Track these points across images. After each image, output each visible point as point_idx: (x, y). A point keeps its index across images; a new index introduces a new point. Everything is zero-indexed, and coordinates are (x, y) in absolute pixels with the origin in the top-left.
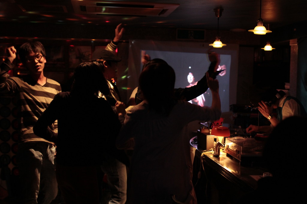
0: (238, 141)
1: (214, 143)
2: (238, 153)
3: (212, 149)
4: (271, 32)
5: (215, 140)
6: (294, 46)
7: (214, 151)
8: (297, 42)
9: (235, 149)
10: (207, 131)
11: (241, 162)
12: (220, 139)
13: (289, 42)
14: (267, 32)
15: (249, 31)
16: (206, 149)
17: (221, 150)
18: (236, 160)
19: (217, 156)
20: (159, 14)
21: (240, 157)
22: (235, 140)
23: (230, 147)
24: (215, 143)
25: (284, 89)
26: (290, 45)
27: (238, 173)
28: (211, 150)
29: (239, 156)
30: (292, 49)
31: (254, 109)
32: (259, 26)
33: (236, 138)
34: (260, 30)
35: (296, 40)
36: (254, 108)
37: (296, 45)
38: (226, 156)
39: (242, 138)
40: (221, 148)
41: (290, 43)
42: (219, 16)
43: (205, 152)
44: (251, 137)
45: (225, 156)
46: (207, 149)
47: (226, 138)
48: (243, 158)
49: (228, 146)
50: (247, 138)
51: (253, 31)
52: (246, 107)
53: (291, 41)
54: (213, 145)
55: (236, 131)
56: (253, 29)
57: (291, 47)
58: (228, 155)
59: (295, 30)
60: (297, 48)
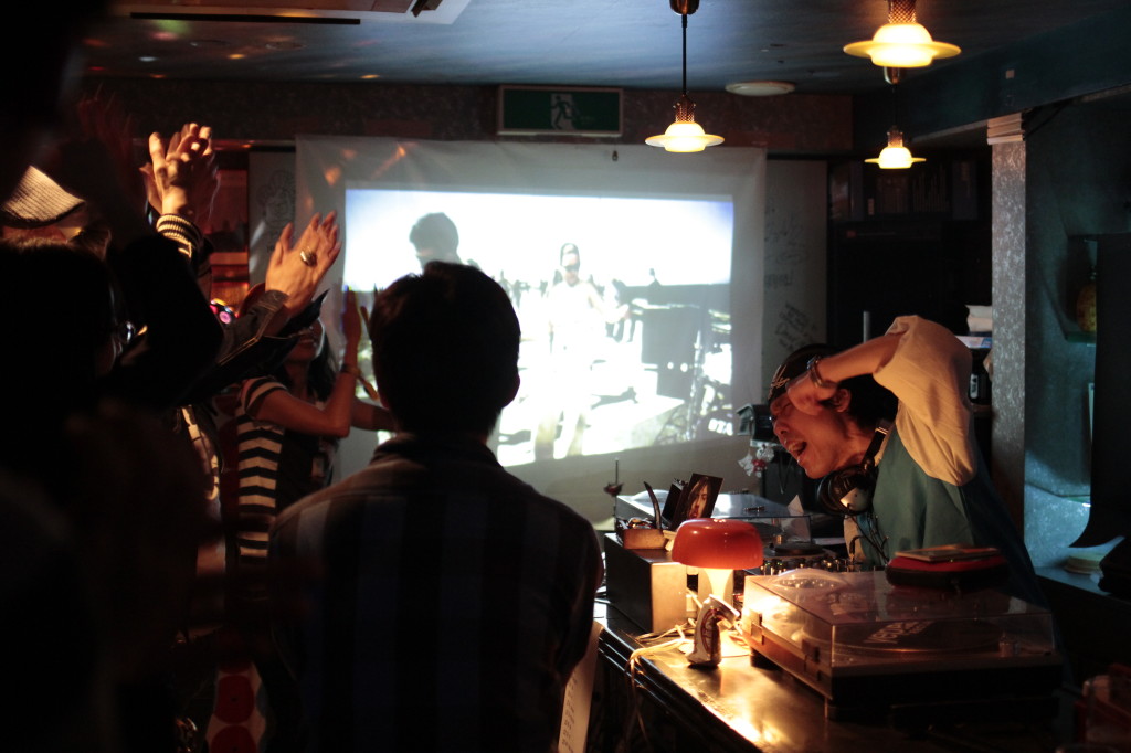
0: (806, 591)
1: (688, 596)
2: (817, 660)
3: (679, 628)
5: (693, 582)
6: (1005, 146)
7: (688, 635)
8: (1024, 126)
10: (651, 541)
11: (832, 704)
12: (717, 579)
13: (986, 128)
14: (935, 53)
16: (650, 630)
17: (724, 636)
19: (706, 667)
21: (827, 678)
22: (790, 584)
23: (770, 625)
24: (691, 595)
25: (965, 331)
26: (990, 141)
28: (676, 635)
29: (819, 672)
30: (996, 160)
35: (1017, 118)
37: (1020, 139)
38: (747, 662)
40: (724, 628)
41: (990, 133)
43: (645, 643)
45: (745, 664)
46: (656, 629)
47: (747, 578)
49: (761, 619)
53: (992, 123)
54: (685, 607)
57: (994, 154)
58: (759, 661)
59: (1010, 74)
60: (1023, 154)
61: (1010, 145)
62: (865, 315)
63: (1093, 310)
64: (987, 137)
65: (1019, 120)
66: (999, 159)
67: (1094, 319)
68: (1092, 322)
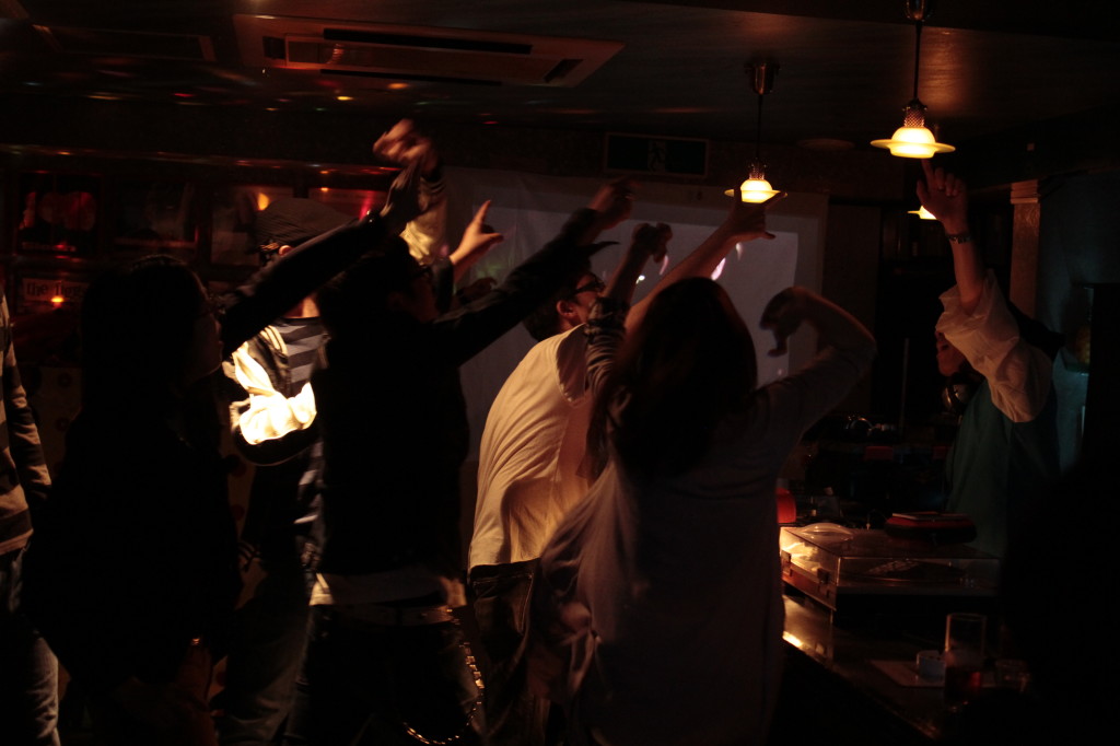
0: (826, 538)
2: (827, 583)
4: (952, 148)
6: (1024, 205)
8: (1039, 190)
9: (813, 566)
11: (835, 613)
13: (1010, 190)
14: (936, 150)
15: (873, 143)
18: (817, 607)
20: (548, 79)
21: (833, 596)
22: (816, 533)
23: (797, 561)
26: (1013, 201)
27: (825, 652)
29: (828, 592)
30: (1017, 217)
31: (880, 430)
32: (910, 127)
33: (817, 528)
34: (914, 142)
35: (1034, 183)
36: (878, 426)
37: (1036, 201)
39: (838, 528)
41: (1013, 194)
42: (762, 91)
44: (868, 525)
48: (842, 598)
49: (790, 557)
50: (858, 531)
51: (889, 146)
52: (851, 422)
53: (1015, 186)
55: (814, 507)
56: (890, 137)
57: (1015, 212)
59: (1031, 147)
60: (1038, 214)
61: (1029, 205)
62: (907, 341)
63: (1088, 345)
64: (1010, 198)
65: (1036, 185)
66: (1019, 216)
67: (1088, 353)
68: (1087, 354)
